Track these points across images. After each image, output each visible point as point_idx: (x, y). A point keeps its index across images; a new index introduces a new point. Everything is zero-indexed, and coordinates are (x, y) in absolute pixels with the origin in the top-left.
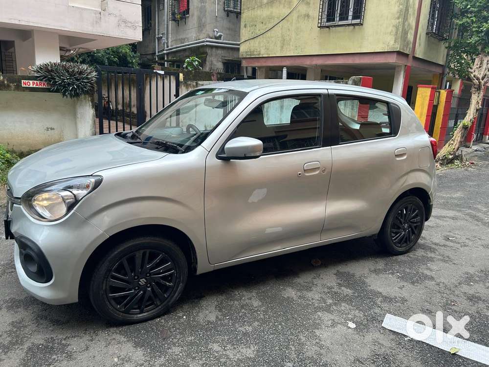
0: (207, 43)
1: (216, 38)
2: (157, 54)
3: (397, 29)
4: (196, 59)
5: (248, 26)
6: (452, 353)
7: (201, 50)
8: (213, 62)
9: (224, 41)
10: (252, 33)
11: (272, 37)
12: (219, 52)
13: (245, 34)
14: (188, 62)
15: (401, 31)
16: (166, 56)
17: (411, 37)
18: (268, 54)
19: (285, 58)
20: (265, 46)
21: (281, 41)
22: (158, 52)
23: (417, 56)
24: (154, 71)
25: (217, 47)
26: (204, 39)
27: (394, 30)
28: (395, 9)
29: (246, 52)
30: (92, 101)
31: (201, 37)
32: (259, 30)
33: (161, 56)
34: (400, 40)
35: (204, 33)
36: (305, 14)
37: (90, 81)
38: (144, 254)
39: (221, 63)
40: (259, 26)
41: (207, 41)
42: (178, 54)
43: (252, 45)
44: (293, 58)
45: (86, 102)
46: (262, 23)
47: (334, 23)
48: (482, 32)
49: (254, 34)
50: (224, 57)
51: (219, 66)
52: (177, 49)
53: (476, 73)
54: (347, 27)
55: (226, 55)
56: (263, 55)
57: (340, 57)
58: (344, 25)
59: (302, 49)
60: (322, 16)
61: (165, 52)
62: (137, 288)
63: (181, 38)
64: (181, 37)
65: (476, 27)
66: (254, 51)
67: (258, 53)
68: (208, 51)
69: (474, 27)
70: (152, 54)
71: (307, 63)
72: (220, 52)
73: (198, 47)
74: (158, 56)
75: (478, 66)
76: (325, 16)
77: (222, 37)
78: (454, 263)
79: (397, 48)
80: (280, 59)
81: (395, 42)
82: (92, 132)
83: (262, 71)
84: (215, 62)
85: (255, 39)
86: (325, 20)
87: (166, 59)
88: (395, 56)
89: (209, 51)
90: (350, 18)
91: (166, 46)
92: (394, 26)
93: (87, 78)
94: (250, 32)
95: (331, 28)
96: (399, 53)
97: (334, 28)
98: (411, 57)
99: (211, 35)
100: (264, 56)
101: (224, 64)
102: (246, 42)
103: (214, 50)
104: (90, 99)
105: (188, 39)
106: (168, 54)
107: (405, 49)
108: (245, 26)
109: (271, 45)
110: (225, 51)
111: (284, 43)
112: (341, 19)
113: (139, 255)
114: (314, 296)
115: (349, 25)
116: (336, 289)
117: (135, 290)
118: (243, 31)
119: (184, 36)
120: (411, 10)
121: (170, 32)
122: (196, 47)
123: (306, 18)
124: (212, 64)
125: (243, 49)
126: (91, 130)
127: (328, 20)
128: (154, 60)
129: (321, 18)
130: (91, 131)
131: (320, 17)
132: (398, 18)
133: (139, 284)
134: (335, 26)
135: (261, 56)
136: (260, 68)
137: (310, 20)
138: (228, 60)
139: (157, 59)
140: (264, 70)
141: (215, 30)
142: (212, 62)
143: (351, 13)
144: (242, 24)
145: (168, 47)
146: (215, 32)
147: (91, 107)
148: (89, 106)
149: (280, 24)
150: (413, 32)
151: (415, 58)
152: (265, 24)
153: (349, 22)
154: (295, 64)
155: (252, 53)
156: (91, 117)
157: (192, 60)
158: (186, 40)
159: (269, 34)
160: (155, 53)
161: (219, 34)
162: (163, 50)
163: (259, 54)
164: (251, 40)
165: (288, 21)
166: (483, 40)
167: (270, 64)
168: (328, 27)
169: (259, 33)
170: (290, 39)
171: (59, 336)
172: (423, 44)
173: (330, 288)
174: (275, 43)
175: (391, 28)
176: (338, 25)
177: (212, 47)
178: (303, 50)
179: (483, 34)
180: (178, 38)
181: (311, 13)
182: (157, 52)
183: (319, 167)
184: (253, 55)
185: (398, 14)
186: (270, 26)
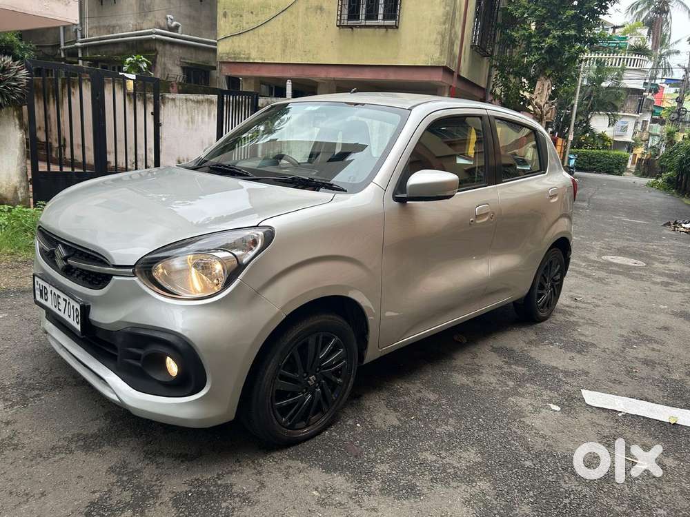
0: (157, 36)
1: (171, 29)
2: (63, 47)
3: (443, 37)
4: (143, 59)
5: (229, 14)
6: (672, 422)
7: (146, 46)
8: (167, 65)
9: (183, 35)
10: (237, 27)
11: (268, 35)
12: (176, 50)
13: (224, 26)
14: (130, 63)
15: (448, 40)
16: (80, 51)
17: (456, 49)
18: (262, 59)
19: (289, 67)
20: (258, 47)
21: (282, 41)
22: (65, 44)
23: (462, 75)
24: (121, 74)
25: (172, 44)
26: (150, 29)
27: (439, 37)
28: (440, 11)
29: (228, 54)
30: (20, 117)
31: (144, 26)
32: (248, 23)
33: (70, 50)
34: (446, 52)
35: (151, 21)
36: (317, 6)
37: (19, 84)
38: (317, 339)
39: (180, 68)
40: (247, 17)
41: (157, 33)
42: (103, 50)
43: (237, 44)
44: (301, 67)
45: (8, 118)
46: (252, 13)
47: (358, 22)
48: (542, 48)
49: (239, 28)
50: (184, 59)
51: (176, 72)
52: (102, 41)
53: (538, 100)
54: (377, 30)
55: (186, 57)
56: (254, 59)
57: (367, 70)
58: (374, 26)
59: (313, 55)
60: (341, 11)
61: (79, 44)
62: (304, 390)
63: (107, 25)
64: (107, 23)
65: (536, 42)
66: (240, 53)
67: (247, 56)
68: (159, 48)
69: (533, 42)
70: (52, 46)
71: (321, 75)
72: (178, 51)
73: (141, 41)
74: (64, 50)
75: (540, 92)
76: (346, 11)
77: (180, 28)
78: (602, 326)
79: (444, 62)
80: (280, 67)
81: (441, 55)
82: (21, 168)
83: (250, 83)
84: (169, 66)
85: (242, 35)
86: (346, 17)
87: (80, 56)
88: (441, 72)
89: (161, 48)
90: (380, 17)
91: (79, 35)
92: (438, 33)
93: (15, 80)
94: (234, 25)
95: (354, 29)
96: (446, 70)
97: (359, 29)
98: (455, 74)
99: (162, 25)
100: (256, 61)
101: (184, 69)
102: (227, 39)
103: (168, 47)
104: (15, 114)
105: (120, 27)
106: (84, 48)
107: (451, 64)
108: (225, 15)
109: (266, 46)
110: (185, 50)
111: (286, 45)
112: (368, 18)
113: (312, 341)
114: (488, 378)
115: (379, 27)
116: (506, 369)
117: (303, 393)
118: (222, 22)
119: (114, 22)
120: (457, 14)
121: (87, 16)
122: (137, 40)
123: (319, 11)
124: (164, 68)
125: (223, 48)
126: (18, 165)
127: (350, 18)
128: (57, 57)
129: (341, 14)
130: (19, 167)
131: (339, 13)
132: (444, 23)
133: (308, 383)
134: (361, 27)
135: (251, 61)
136: (246, 78)
137: (324, 15)
138: (191, 64)
139: (63, 55)
140: (253, 82)
141: (168, 16)
142: (165, 64)
143: (381, 10)
144: (220, 11)
145: (83, 37)
146: (169, 20)
147: (18, 127)
148: (15, 125)
149: (280, 17)
150: (458, 42)
151: (459, 77)
152: (257, 15)
153: (380, 22)
154: (304, 77)
155: (236, 55)
156: (18, 145)
157: (137, 61)
158: (118, 28)
159: (262, 30)
160: (59, 45)
161: (175, 23)
162: (76, 42)
163: (248, 59)
164: (235, 37)
165: (292, 13)
166: (544, 58)
167: (265, 73)
168: (351, 27)
169: (247, 27)
170: (296, 40)
171: (208, 475)
172: (467, 60)
173: (500, 368)
174: (274, 43)
175: (434, 36)
176: (365, 25)
177: (164, 42)
178: (315, 56)
179: (543, 52)
180: (102, 24)
181: (325, 6)
182: (62, 44)
183: (487, 213)
184: (239, 58)
185: (445, 18)
186: (264, 18)
